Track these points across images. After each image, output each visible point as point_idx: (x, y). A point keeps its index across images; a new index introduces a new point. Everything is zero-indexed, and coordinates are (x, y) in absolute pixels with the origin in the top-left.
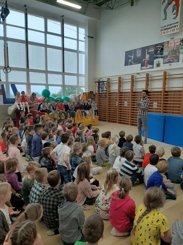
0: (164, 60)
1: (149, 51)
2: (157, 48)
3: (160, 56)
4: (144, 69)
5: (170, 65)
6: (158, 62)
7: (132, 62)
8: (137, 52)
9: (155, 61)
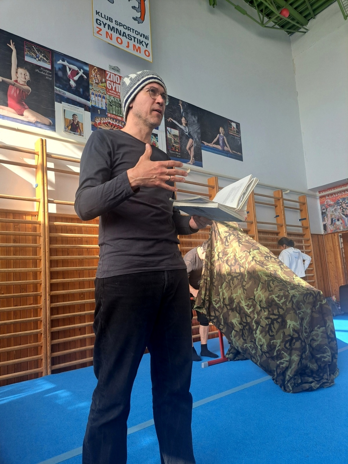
1: (27, 59)
9: (59, 107)
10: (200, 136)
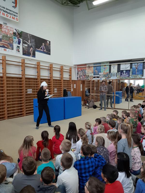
5: (5, 50)
10: (35, 46)
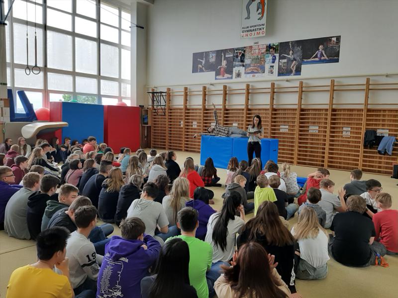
0: (245, 70)
1: (227, 56)
2: (237, 53)
3: (241, 63)
4: (219, 79)
5: (253, 76)
6: (239, 71)
7: (203, 68)
8: (209, 56)
9: (234, 69)
